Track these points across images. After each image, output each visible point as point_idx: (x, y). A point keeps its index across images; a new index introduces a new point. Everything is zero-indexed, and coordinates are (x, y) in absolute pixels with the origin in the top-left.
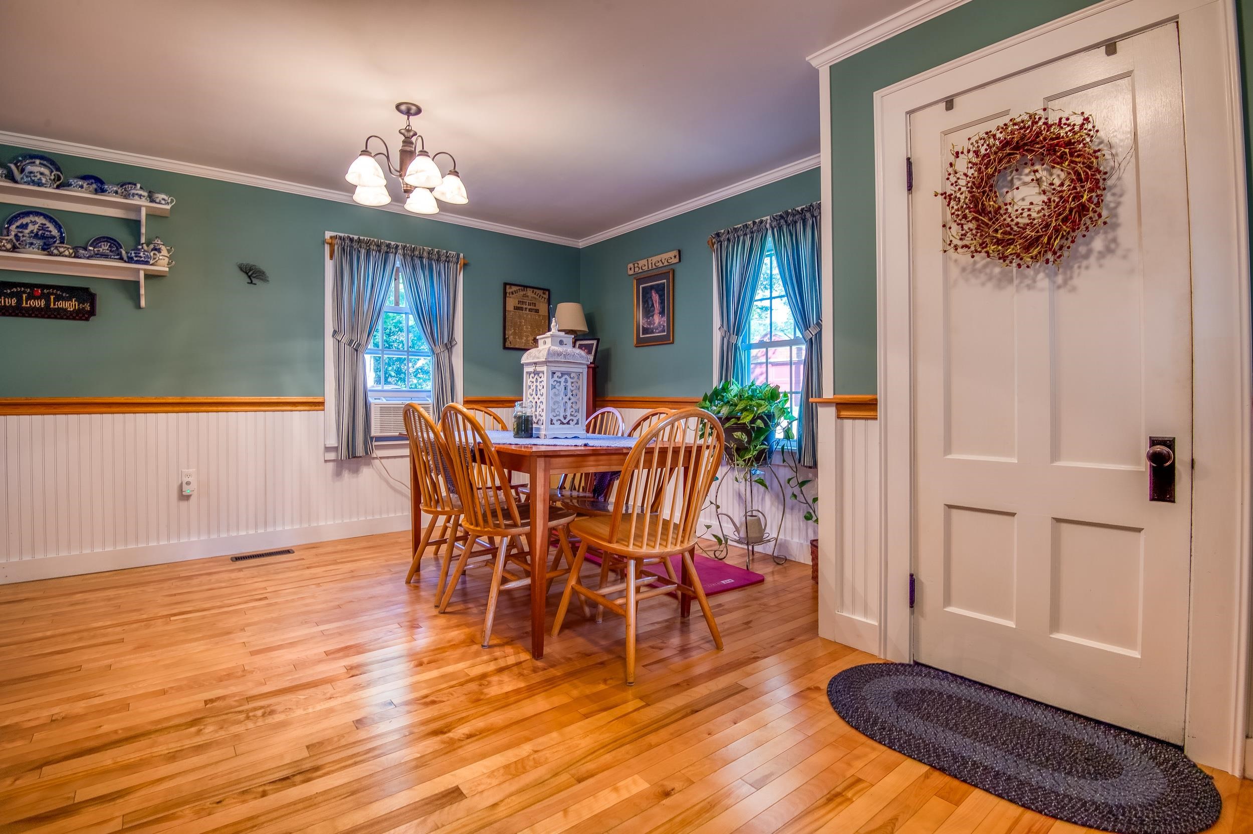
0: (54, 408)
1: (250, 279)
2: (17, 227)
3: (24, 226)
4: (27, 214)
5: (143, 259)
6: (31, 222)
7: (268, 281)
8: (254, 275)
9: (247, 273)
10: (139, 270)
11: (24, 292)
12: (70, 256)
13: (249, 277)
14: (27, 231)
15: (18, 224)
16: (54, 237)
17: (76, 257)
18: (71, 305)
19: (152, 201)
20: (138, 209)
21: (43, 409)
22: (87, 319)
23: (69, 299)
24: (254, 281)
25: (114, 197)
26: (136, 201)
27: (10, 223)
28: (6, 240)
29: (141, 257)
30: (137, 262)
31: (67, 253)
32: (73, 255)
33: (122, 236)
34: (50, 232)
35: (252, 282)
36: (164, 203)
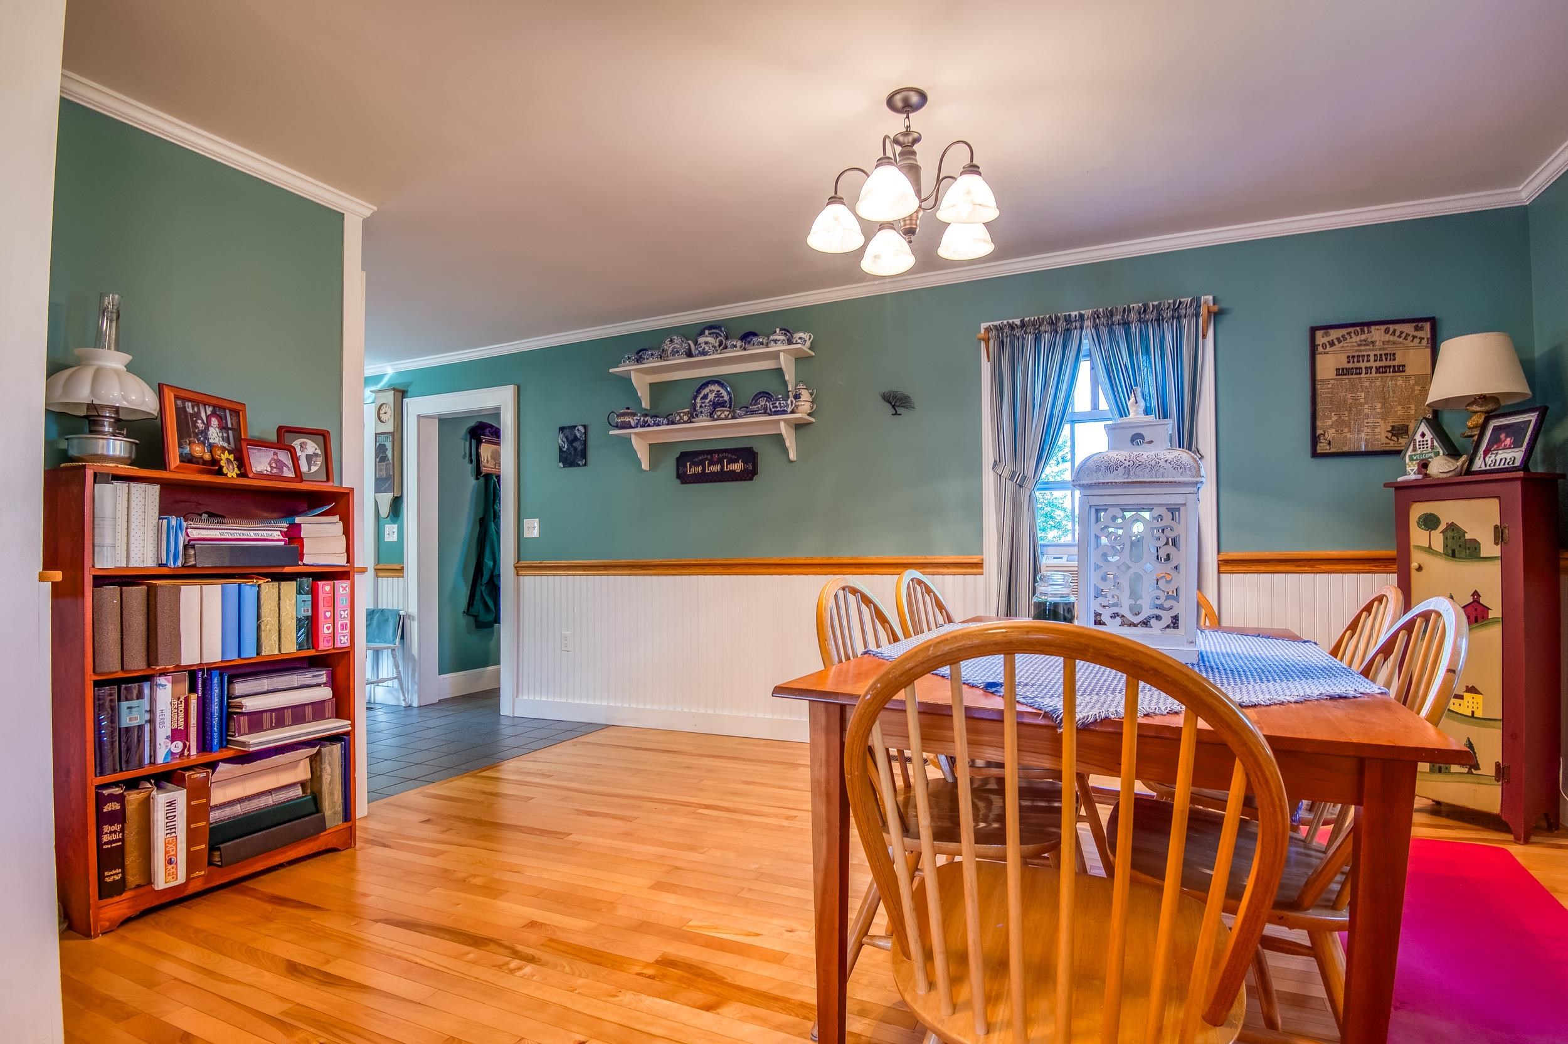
0: (729, 569)
1: (895, 409)
2: (702, 398)
3: (705, 397)
4: (706, 385)
5: (779, 409)
6: (711, 391)
7: (914, 408)
8: (897, 404)
9: (891, 403)
10: (778, 421)
11: (706, 459)
12: (726, 418)
13: (893, 406)
14: (707, 401)
15: (701, 395)
16: (726, 402)
17: (734, 418)
18: (738, 467)
19: (790, 342)
20: (775, 356)
21: (720, 570)
22: (751, 479)
23: (736, 461)
24: (899, 410)
25: (758, 349)
26: (774, 348)
27: (695, 398)
28: (684, 412)
29: (777, 407)
30: (776, 413)
31: (723, 416)
32: (730, 416)
33: (772, 386)
34: (723, 397)
35: (896, 414)
36: (803, 340)
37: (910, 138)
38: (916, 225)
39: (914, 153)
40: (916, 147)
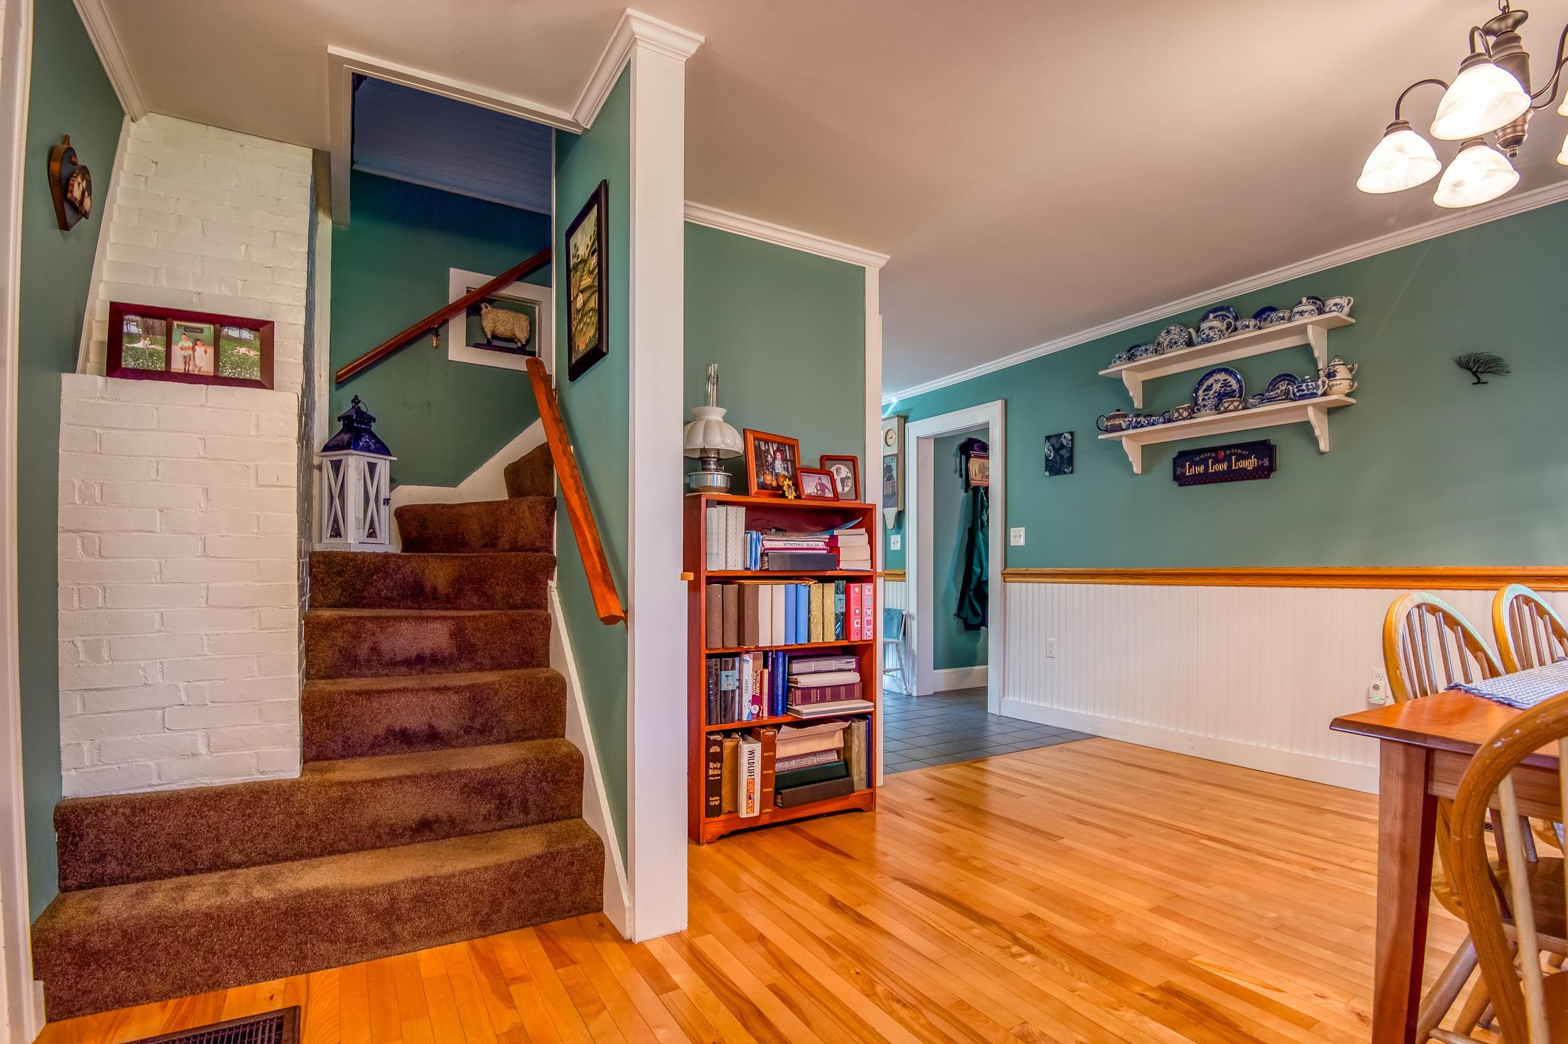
0: (1236, 580)
1: (1477, 376)
2: (1204, 390)
3: (1209, 388)
4: (1210, 374)
5: (1306, 392)
6: (1216, 381)
7: (1508, 372)
8: (1481, 370)
9: (1470, 369)
10: (1305, 407)
11: (1210, 457)
12: (1236, 409)
13: (1475, 374)
14: (1211, 392)
15: (1204, 387)
16: (1235, 391)
17: (1244, 408)
18: (1250, 464)
19: (1321, 311)
20: (1302, 330)
21: (1226, 581)
22: (1267, 476)
23: (1248, 457)
24: (1484, 378)
25: (1277, 325)
26: (1298, 321)
27: (1197, 391)
28: (1184, 408)
29: (1303, 390)
30: (1302, 397)
31: (1231, 407)
32: (1241, 407)
33: (1294, 366)
34: (1231, 386)
35: (1479, 382)
36: (1339, 307)
37: (1510, 21)
38: (1523, 131)
39: (1517, 39)
40: (1518, 31)
